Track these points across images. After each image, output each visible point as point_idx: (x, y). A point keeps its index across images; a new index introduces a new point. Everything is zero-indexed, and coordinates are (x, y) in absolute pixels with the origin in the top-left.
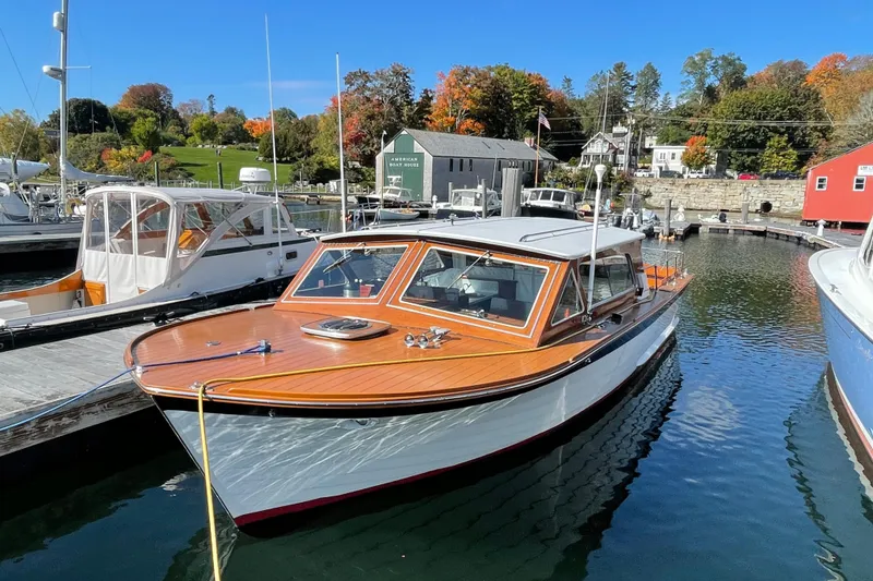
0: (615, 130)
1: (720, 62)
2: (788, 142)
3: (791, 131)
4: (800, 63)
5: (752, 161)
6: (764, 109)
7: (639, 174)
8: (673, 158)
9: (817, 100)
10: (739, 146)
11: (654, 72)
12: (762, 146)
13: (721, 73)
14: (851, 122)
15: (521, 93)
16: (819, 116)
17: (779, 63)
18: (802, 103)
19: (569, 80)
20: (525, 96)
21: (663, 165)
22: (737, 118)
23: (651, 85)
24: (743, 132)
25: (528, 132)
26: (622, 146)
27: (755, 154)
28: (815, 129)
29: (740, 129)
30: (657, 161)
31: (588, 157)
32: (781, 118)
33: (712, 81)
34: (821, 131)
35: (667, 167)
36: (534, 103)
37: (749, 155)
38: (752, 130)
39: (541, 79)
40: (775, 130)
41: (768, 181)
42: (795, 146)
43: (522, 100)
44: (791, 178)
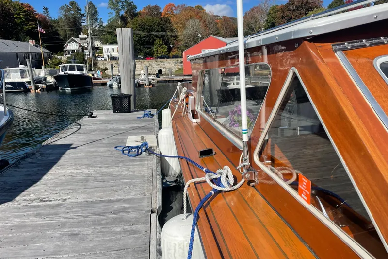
0: (80, 36)
1: (125, 4)
2: (163, 42)
3: (163, 36)
4: (158, 7)
5: (150, 51)
6: (151, 26)
7: (99, 59)
8: (113, 51)
9: (170, 23)
10: (143, 44)
11: (93, 6)
12: (153, 44)
13: (126, 9)
14: (185, 32)
15: (19, 14)
16: (172, 30)
17: (149, 6)
18: (164, 25)
19: (46, 9)
20: (22, 16)
21: (109, 54)
22: (139, 30)
23: (94, 14)
24: (144, 37)
25: (28, 38)
26: (86, 45)
27: (150, 48)
28: (171, 36)
29: (142, 36)
30: (106, 53)
31: (68, 51)
32: (158, 31)
33: (122, 12)
34: (174, 37)
35: (111, 55)
36: (28, 20)
37: (148, 48)
38: (147, 36)
39: (30, 7)
40: (156, 36)
41: (159, 60)
42: (166, 44)
43: (21, 18)
44: (167, 58)
